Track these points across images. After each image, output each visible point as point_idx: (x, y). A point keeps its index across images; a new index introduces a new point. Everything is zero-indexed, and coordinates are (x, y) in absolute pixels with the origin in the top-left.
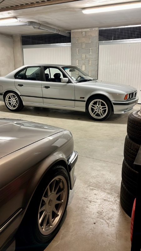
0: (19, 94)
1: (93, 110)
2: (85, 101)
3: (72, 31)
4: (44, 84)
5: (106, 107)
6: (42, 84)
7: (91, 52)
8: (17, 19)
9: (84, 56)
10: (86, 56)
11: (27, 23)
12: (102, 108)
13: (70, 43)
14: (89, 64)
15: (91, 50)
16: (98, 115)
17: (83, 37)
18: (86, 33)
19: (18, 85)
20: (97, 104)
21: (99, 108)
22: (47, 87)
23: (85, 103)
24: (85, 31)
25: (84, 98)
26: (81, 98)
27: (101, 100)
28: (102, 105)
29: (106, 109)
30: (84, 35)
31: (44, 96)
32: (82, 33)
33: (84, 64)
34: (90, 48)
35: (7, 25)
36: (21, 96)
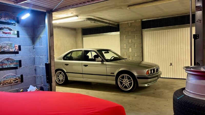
0: (66, 71)
1: (121, 83)
2: (115, 76)
3: (120, 23)
4: (84, 63)
5: (131, 81)
6: (82, 64)
7: (136, 38)
8: (78, 17)
9: (130, 41)
10: (132, 41)
11: (86, 19)
12: (129, 81)
13: (119, 32)
14: (135, 47)
15: (136, 36)
16: (126, 87)
17: (129, 27)
18: (131, 24)
19: (65, 64)
20: (124, 78)
21: (126, 82)
22: (86, 66)
23: (115, 77)
24: (130, 23)
25: (113, 73)
26: (111, 73)
27: (127, 75)
28: (128, 79)
29: (132, 82)
30: (130, 26)
31: (83, 73)
32: (128, 24)
33: (130, 47)
34: (135, 35)
35: (70, 22)
36: (66, 72)
